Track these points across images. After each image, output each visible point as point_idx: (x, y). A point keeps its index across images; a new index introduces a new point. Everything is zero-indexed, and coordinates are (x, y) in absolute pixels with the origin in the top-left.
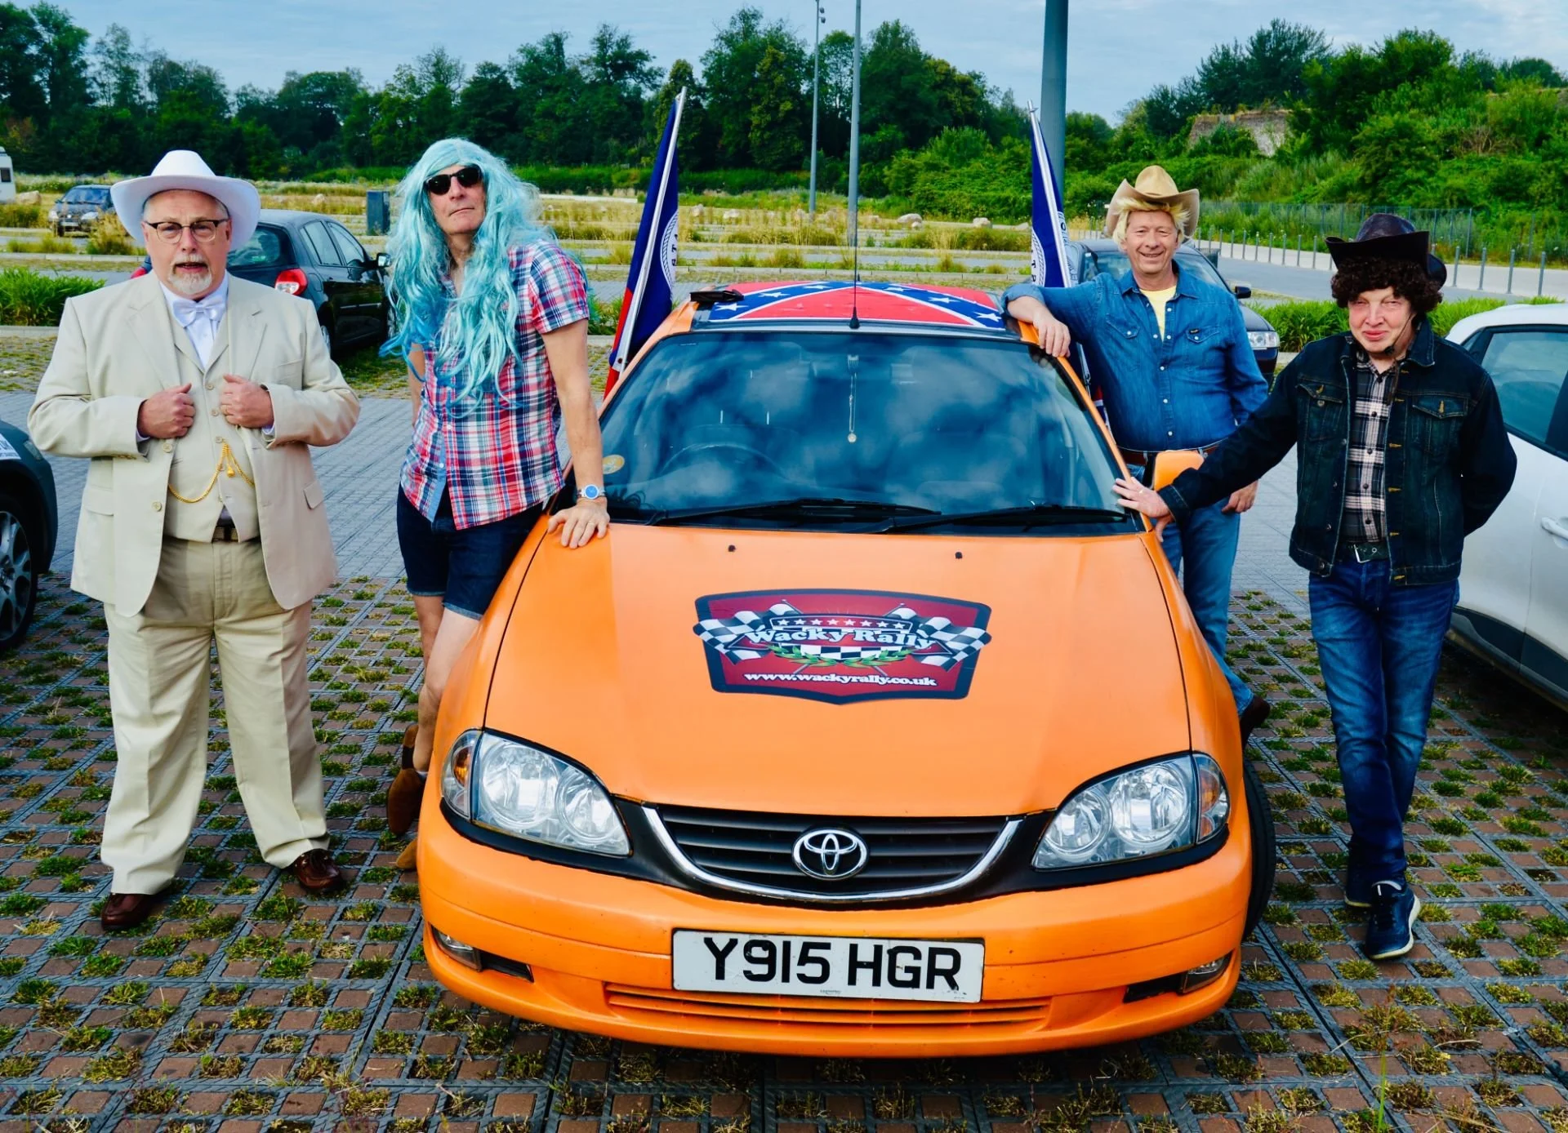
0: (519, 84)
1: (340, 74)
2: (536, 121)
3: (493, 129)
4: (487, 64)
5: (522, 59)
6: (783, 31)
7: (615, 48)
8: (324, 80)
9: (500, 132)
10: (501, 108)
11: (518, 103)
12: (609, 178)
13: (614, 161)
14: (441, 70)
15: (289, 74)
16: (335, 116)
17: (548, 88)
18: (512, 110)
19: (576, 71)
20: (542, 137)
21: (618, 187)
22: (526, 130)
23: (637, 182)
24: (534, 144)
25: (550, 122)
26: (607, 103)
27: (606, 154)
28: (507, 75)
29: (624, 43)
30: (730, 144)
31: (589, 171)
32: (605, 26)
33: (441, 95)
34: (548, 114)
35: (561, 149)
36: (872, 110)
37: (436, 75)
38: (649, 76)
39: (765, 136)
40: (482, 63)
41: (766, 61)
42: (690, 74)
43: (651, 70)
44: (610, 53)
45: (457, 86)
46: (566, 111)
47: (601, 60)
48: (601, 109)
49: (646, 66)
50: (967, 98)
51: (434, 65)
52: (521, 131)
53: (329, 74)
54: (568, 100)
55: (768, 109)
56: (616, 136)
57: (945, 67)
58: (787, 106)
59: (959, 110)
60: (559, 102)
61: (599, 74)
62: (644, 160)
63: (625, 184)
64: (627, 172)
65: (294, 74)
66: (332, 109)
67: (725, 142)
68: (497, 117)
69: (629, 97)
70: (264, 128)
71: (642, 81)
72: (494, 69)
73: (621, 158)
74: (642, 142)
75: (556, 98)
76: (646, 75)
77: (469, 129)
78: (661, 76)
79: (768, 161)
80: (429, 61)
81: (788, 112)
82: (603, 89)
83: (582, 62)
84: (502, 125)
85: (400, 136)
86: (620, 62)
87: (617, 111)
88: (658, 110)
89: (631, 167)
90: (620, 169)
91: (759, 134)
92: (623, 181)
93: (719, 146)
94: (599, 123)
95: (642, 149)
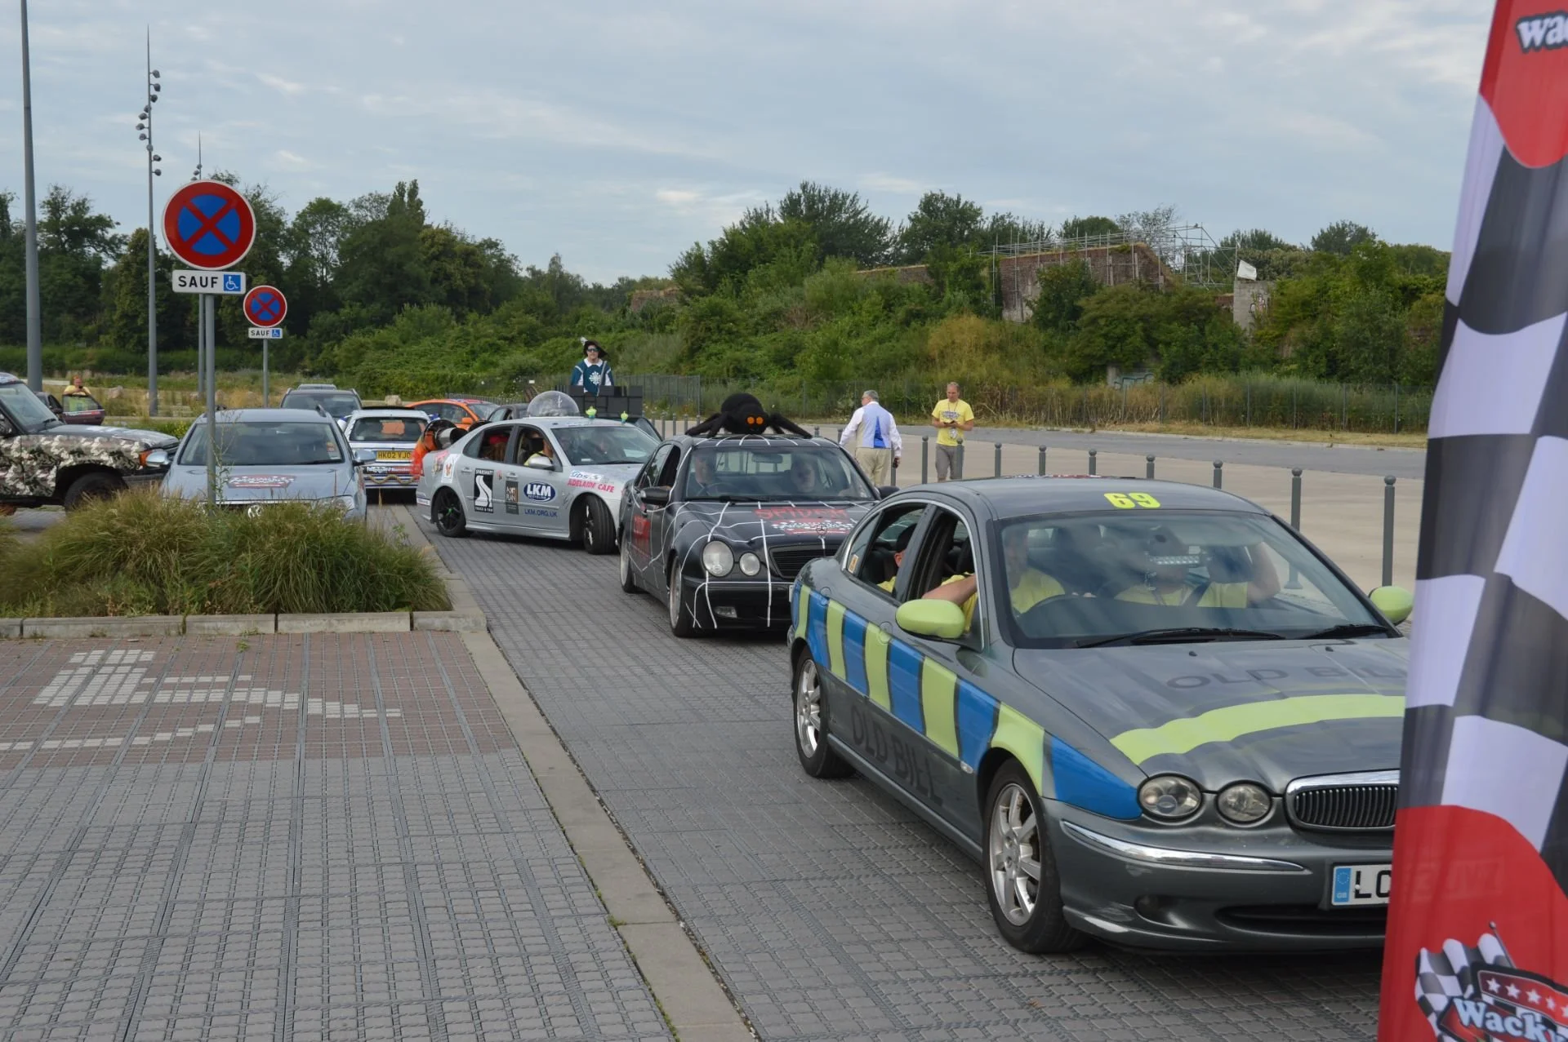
6: (262, 198)
7: (70, 212)
12: (63, 358)
13: (68, 339)
19: (24, 238)
21: (72, 369)
23: (94, 362)
26: (59, 274)
27: (59, 331)
29: (81, 207)
32: (56, 188)
38: (113, 243)
43: (114, 237)
44: (63, 217)
46: (11, 283)
47: (53, 225)
48: (51, 281)
49: (110, 233)
50: (469, 270)
56: (71, 311)
59: (459, 282)
61: (53, 240)
62: (102, 339)
63: (81, 365)
64: (82, 351)
67: (194, 319)
69: (86, 267)
71: (104, 250)
73: (77, 336)
74: (99, 320)
76: (108, 243)
78: (126, 244)
82: (56, 258)
83: (31, 228)
86: (77, 228)
87: (71, 283)
88: (117, 284)
89: (88, 346)
90: (74, 349)
91: (229, 311)
92: (78, 362)
93: (188, 324)
94: (49, 297)
95: (100, 326)
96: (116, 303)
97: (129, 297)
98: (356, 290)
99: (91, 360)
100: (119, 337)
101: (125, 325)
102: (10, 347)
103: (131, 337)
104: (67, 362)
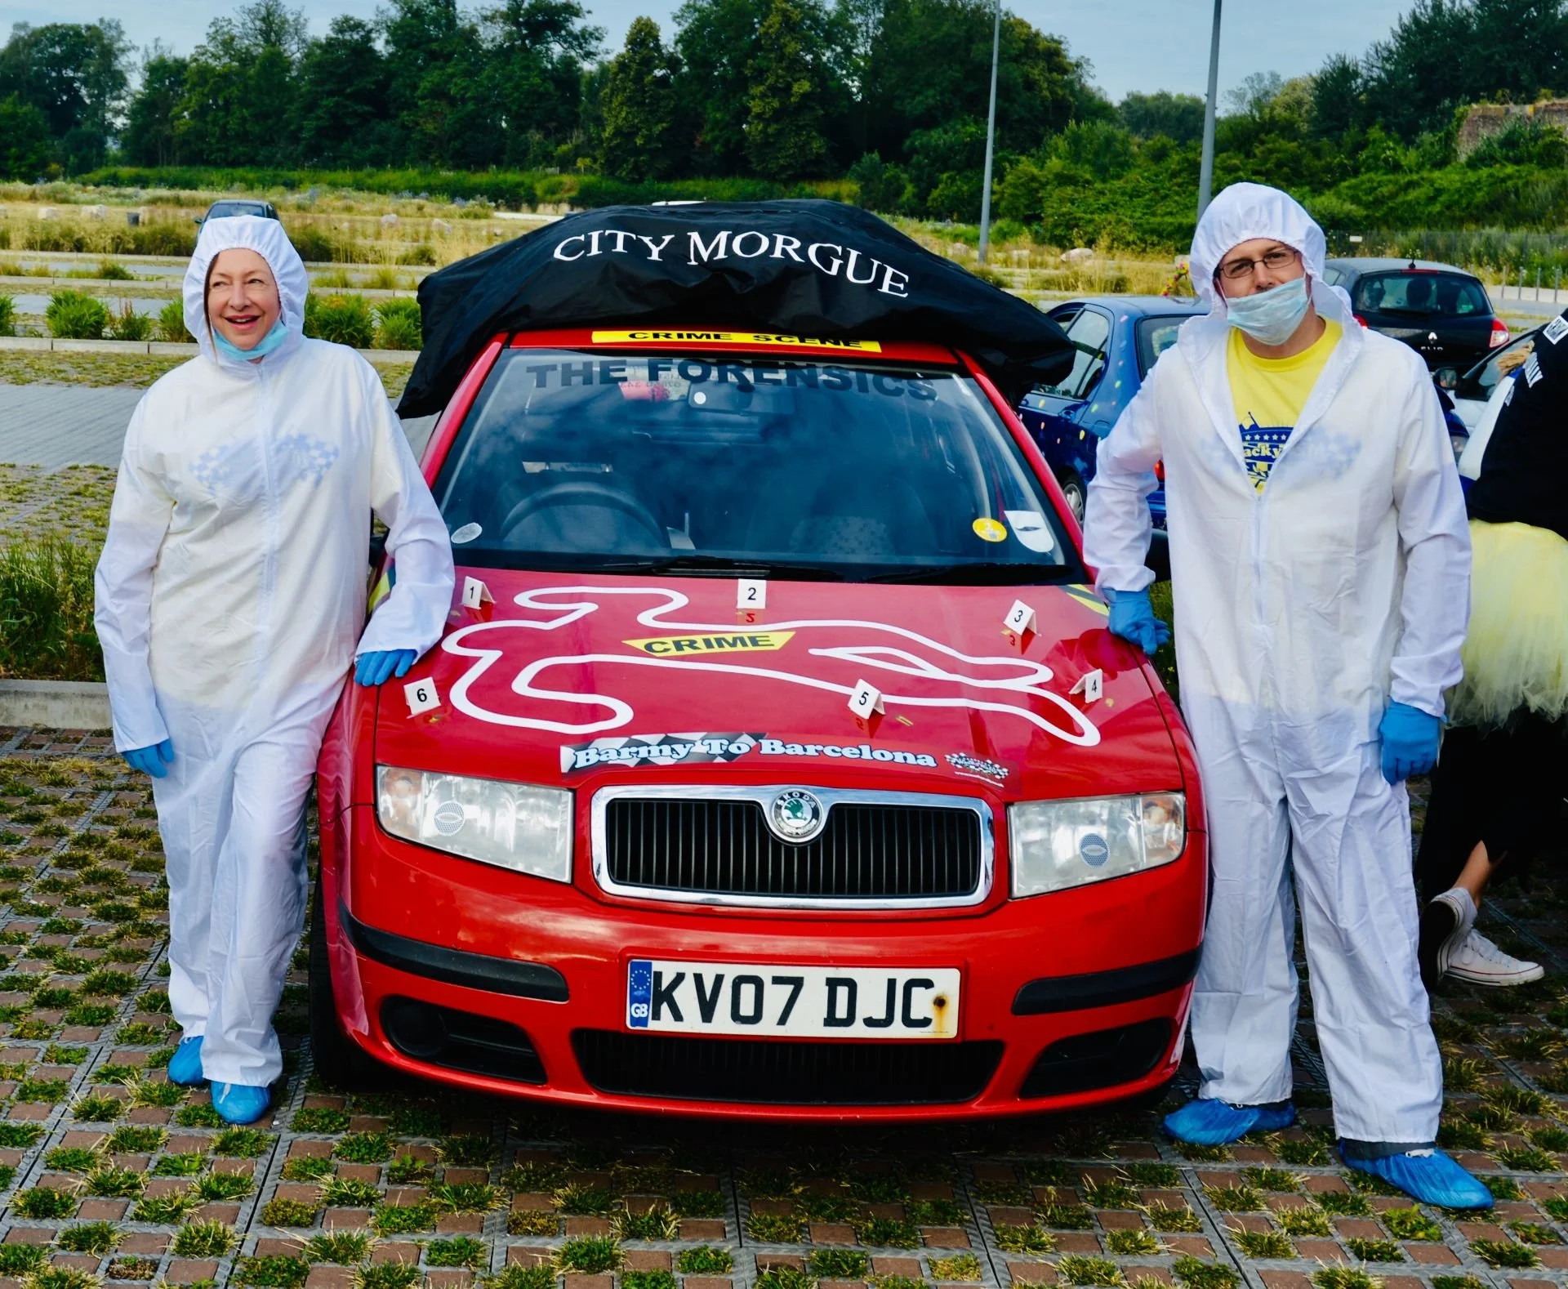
0: (391, 49)
1: (89, 28)
2: (420, 103)
3: (355, 114)
4: (347, 20)
5: (394, 13)
8: (63, 36)
9: (364, 119)
10: (367, 83)
11: (391, 76)
12: (532, 188)
13: (536, 163)
14: (271, 26)
15: (17, 26)
16: (77, 91)
17: (433, 56)
18: (383, 86)
19: (473, 31)
20: (430, 127)
21: (544, 201)
22: (405, 113)
23: (573, 194)
24: (416, 136)
25: (442, 106)
26: (527, 78)
27: (525, 153)
28: (373, 35)
30: (715, 140)
31: (501, 177)
33: (275, 62)
34: (438, 93)
35: (457, 144)
36: (931, 92)
37: (266, 34)
38: (585, 36)
39: (770, 130)
40: (340, 18)
41: (775, 19)
42: (656, 39)
43: (584, 31)
44: (527, 4)
45: (293, 50)
46: (466, 89)
47: (512, 16)
48: (517, 87)
49: (577, 25)
51: (263, 20)
52: (396, 116)
53: (72, 28)
54: (468, 74)
55: (774, 91)
56: (540, 126)
57: (1025, 30)
58: (803, 87)
60: (452, 76)
61: (510, 35)
62: (581, 163)
63: (557, 197)
64: (557, 179)
65: (24, 26)
66: (73, 79)
67: (709, 138)
68: (359, 97)
69: (555, 69)
70: (27, 108)
71: (573, 47)
72: (359, 26)
73: (547, 159)
74: (578, 137)
75: (450, 70)
76: (576, 38)
77: (320, 112)
78: (597, 39)
79: (773, 166)
80: (258, 12)
81: (805, 96)
82: (517, 58)
83: (485, 18)
84: (366, 108)
85: (215, 123)
86: (540, 18)
87: (541, 89)
88: (607, 90)
89: (562, 172)
90: (546, 176)
91: (760, 127)
92: (553, 193)
93: (697, 144)
94: (514, 108)
95: (577, 147)
96: (606, 115)
97: (625, 108)
98: (931, 101)
99: (569, 190)
100: (607, 161)
101: (618, 145)
102: (464, 173)
103: (625, 161)
104: (539, 192)
